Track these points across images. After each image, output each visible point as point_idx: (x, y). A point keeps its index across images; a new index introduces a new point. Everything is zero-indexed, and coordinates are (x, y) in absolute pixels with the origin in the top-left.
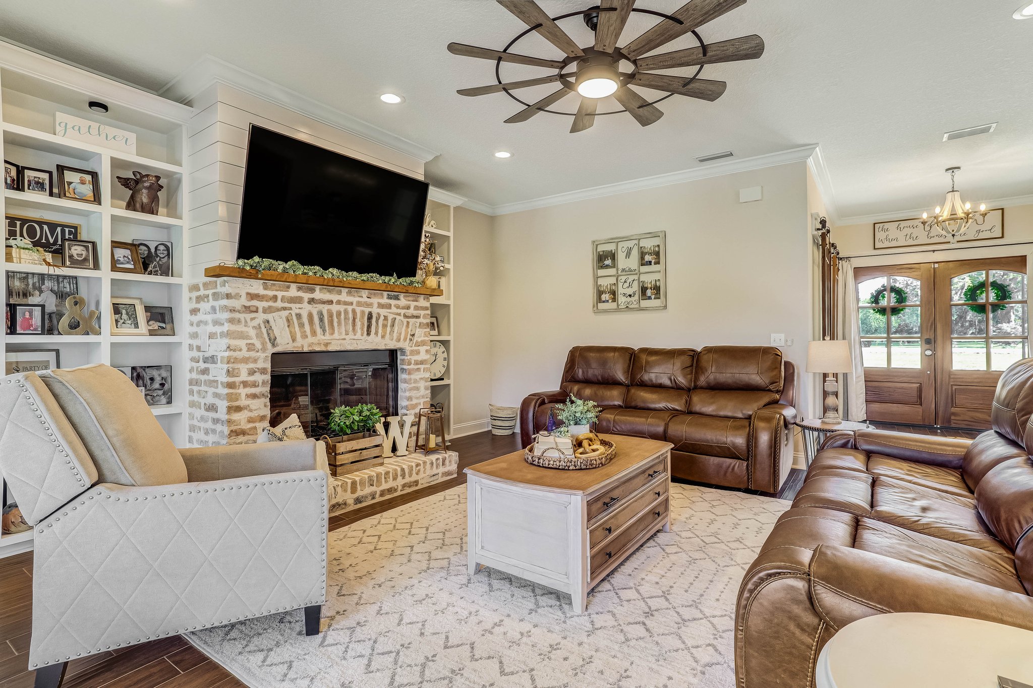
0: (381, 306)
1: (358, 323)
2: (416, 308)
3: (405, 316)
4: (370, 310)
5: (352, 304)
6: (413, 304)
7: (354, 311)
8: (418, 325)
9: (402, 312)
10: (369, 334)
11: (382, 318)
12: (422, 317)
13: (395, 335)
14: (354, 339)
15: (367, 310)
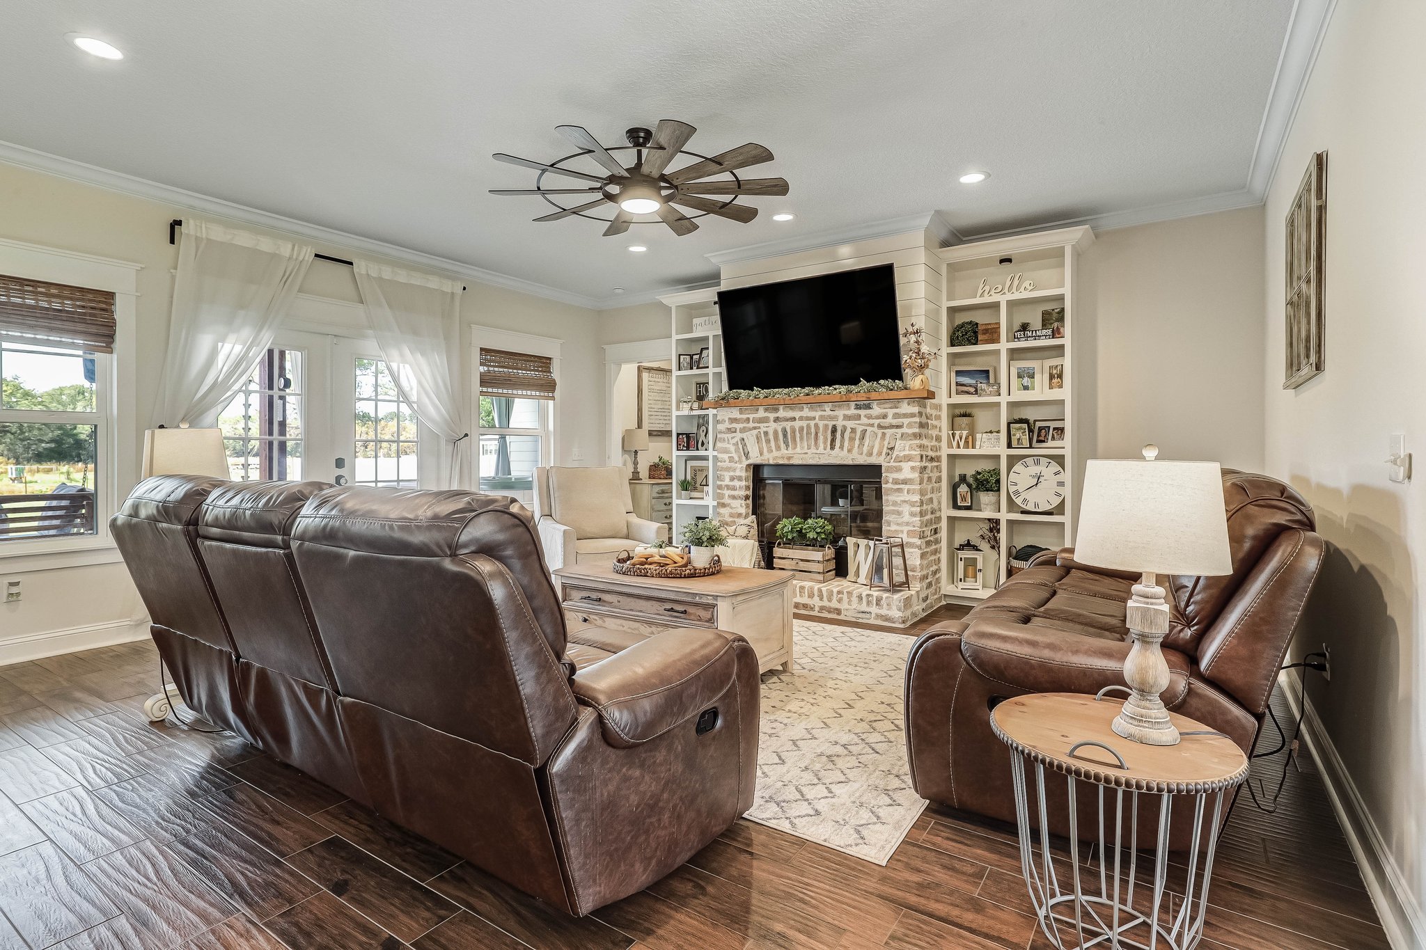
0: (848, 417)
1: (821, 438)
2: (898, 416)
4: (834, 423)
5: (814, 418)
6: (892, 411)
7: (816, 425)
8: (899, 436)
9: (877, 422)
10: (832, 448)
11: (849, 430)
12: (905, 426)
13: (866, 448)
14: (816, 453)
15: (831, 424)
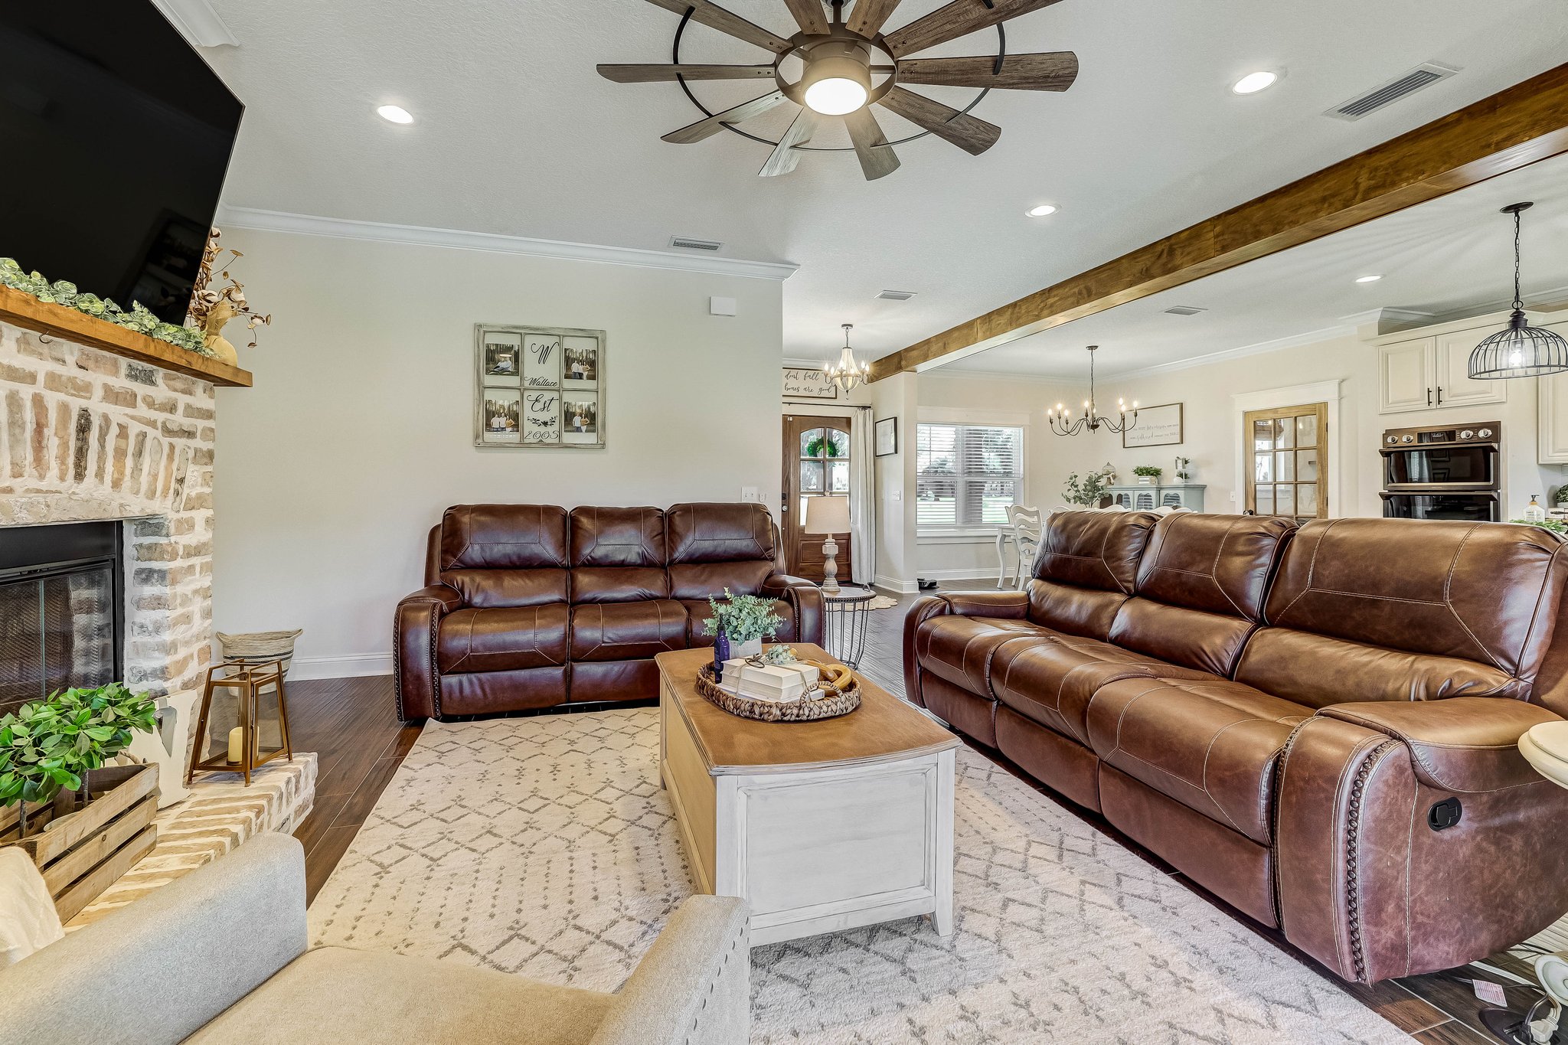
0: (112, 395)
1: (52, 443)
2: (191, 411)
3: (168, 431)
4: (84, 403)
5: (32, 378)
6: (183, 400)
7: (38, 401)
8: (191, 454)
9: (160, 417)
10: (79, 476)
11: (114, 430)
12: (198, 434)
13: (144, 479)
14: (38, 491)
15: (76, 404)
